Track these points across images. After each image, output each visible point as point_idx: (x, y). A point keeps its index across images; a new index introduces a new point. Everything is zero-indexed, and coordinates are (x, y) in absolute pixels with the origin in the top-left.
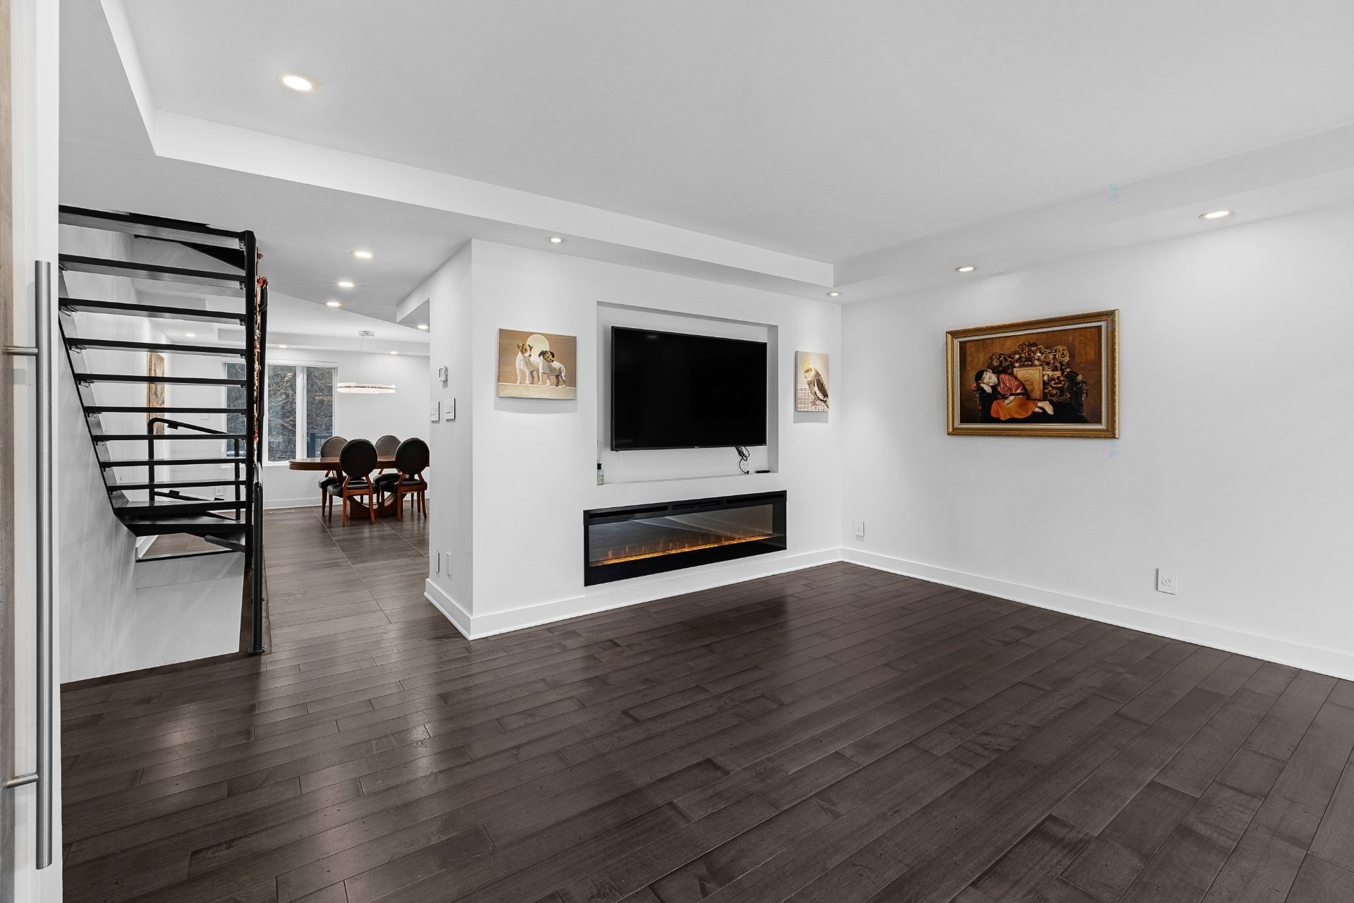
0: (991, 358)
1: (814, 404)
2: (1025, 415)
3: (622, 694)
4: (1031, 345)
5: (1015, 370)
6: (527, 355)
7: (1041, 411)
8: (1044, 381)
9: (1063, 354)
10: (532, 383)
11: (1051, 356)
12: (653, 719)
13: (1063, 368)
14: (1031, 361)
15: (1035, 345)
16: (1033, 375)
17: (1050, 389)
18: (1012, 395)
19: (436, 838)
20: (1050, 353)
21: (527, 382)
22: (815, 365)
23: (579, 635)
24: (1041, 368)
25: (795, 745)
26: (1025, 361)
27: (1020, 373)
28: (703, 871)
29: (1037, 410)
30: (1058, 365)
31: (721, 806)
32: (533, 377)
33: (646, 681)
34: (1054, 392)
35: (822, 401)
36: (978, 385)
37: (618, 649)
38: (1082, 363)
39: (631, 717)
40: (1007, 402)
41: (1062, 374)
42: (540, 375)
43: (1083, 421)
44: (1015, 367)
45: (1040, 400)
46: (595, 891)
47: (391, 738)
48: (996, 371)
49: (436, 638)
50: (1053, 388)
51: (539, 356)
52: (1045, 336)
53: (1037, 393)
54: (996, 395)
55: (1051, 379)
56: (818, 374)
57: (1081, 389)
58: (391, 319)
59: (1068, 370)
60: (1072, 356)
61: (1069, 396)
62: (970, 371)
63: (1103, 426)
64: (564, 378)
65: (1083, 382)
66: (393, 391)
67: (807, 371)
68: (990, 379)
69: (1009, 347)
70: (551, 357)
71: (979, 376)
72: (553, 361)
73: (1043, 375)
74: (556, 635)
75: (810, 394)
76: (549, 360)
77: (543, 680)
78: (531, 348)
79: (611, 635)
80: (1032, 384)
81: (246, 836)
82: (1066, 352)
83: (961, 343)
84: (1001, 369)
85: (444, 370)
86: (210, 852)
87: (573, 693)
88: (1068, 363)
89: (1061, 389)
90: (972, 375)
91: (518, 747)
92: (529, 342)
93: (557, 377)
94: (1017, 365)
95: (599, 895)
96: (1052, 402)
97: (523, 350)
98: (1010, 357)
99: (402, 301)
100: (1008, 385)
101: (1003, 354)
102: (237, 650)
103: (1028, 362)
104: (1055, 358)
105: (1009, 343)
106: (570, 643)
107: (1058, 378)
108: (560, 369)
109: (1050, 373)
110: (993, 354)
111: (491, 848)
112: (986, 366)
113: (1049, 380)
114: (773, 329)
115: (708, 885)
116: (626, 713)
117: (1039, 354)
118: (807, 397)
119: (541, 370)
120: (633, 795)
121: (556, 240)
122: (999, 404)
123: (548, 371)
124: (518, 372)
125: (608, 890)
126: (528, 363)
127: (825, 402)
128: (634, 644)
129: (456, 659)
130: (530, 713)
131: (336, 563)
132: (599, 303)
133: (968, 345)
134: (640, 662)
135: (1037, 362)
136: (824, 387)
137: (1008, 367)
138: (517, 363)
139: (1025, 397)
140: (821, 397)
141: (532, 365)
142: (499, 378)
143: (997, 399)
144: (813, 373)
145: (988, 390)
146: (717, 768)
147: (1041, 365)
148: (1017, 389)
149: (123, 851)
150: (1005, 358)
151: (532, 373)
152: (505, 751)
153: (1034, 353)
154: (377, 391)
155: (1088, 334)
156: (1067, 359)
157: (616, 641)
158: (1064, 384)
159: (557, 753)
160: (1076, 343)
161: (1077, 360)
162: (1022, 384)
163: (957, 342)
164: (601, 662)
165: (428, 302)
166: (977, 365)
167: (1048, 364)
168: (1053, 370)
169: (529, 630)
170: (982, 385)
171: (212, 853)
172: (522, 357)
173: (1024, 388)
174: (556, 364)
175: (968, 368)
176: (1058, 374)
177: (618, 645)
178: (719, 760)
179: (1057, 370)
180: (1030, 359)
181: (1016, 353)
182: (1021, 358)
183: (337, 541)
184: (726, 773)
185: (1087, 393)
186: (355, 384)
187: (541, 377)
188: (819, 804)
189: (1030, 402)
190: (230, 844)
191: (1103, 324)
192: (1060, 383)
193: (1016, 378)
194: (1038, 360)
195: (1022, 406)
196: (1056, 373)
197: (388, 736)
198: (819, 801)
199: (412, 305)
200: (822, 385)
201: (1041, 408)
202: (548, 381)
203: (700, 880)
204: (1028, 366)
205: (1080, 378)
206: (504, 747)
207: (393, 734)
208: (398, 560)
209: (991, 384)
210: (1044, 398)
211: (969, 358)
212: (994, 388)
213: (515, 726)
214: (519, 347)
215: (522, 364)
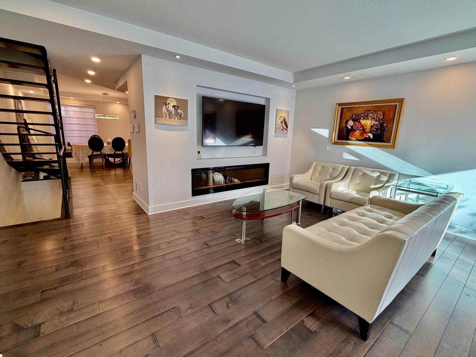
0: (352, 115)
1: (282, 130)
2: (362, 138)
3: (204, 236)
4: (368, 111)
5: (361, 120)
6: (167, 107)
7: (368, 137)
8: (371, 125)
9: (380, 115)
10: (170, 118)
11: (376, 116)
12: (214, 245)
13: (379, 120)
14: (368, 117)
15: (370, 111)
16: (367, 123)
17: (373, 128)
18: (358, 130)
19: (133, 287)
20: (375, 114)
21: (168, 118)
22: (284, 115)
23: (190, 214)
24: (371, 120)
25: (265, 256)
26: (365, 117)
27: (363, 122)
28: (228, 300)
29: (367, 136)
30: (378, 119)
31: (237, 277)
32: (170, 116)
33: (213, 232)
34: (374, 130)
35: (285, 129)
36: (346, 125)
37: (204, 220)
38: (387, 119)
39: (206, 244)
40: (356, 133)
41: (379, 123)
42: (173, 115)
43: (384, 142)
44: (361, 119)
45: (368, 133)
46: (189, 306)
47: (118, 251)
48: (354, 120)
49: (136, 214)
50: (374, 128)
51: (173, 107)
52: (374, 107)
53: (368, 130)
54: (353, 129)
55: (374, 125)
56: (284, 118)
57: (384, 129)
58: (113, 88)
59: (381, 121)
60: (384, 116)
61: (380, 131)
62: (344, 120)
63: (390, 144)
64: (183, 117)
65: (386, 127)
66: (118, 118)
67: (280, 117)
68: (351, 123)
69: (360, 111)
70: (177, 108)
71: (347, 122)
72: (178, 110)
73: (371, 123)
74: (181, 214)
75: (281, 126)
76: (176, 109)
77: (175, 230)
78: (169, 104)
79: (201, 214)
80: (367, 126)
81: (62, 286)
82: (382, 114)
83: (341, 108)
84: (356, 119)
85: (134, 111)
86: (49, 291)
87: (186, 236)
88: (382, 119)
89: (377, 129)
90: (344, 121)
91: (164, 255)
92: (168, 101)
93: (180, 116)
94: (362, 118)
95: (190, 308)
96: (373, 134)
97: (166, 105)
98: (360, 115)
99: (117, 81)
100: (357, 126)
101: (357, 114)
102: (60, 217)
103: (366, 117)
104: (377, 116)
105: (360, 109)
106: (186, 217)
107: (377, 124)
108: (181, 113)
109: (374, 122)
110: (354, 113)
111: (152, 291)
112: (350, 118)
113: (373, 125)
114: (268, 100)
115: (229, 305)
116: (205, 243)
117: (371, 115)
118: (280, 127)
119: (173, 113)
120: (206, 273)
121: (178, 57)
122: (353, 133)
123: (176, 114)
124: (164, 114)
125: (194, 306)
126: (168, 110)
127: (287, 130)
128: (209, 218)
129: (143, 222)
130: (169, 243)
131: (99, 184)
132: (197, 86)
133: (344, 109)
134: (212, 224)
135: (370, 118)
136: (287, 124)
137: (358, 119)
138: (163, 110)
139: (363, 131)
140: (285, 127)
141: (169, 111)
142: (156, 116)
143: (352, 131)
144: (283, 118)
145: (349, 127)
146: (236, 263)
147: (371, 119)
148: (360, 128)
149: (15, 291)
150: (358, 115)
151: (169, 114)
152: (159, 256)
153: (369, 114)
154: (112, 118)
155: (391, 108)
156: (382, 117)
157: (203, 217)
158: (379, 127)
159: (179, 257)
160: (386, 111)
161: (385, 118)
162: (362, 126)
163: (340, 108)
164: (197, 224)
165: (126, 82)
166: (346, 118)
167: (374, 119)
168: (375, 121)
169: (171, 212)
170: (347, 126)
171: (49, 292)
172: (165, 108)
173: (363, 128)
174: (179, 111)
175: (343, 118)
176: (377, 123)
177: (204, 218)
178: (237, 261)
179: (377, 121)
180: (367, 116)
181: (362, 114)
182: (364, 115)
183: (100, 176)
184: (239, 265)
185: (386, 131)
186: (102, 115)
187: (173, 116)
188: (271, 277)
189: (365, 133)
190: (55, 289)
191: (398, 104)
192: (377, 126)
193: (361, 124)
194: (370, 117)
195: (362, 135)
196: (376, 122)
197: (116, 250)
198: (271, 276)
199: (121, 83)
200: (286, 123)
201: (368, 136)
202: (176, 118)
203: (227, 303)
204: (366, 119)
205: (385, 125)
206: (160, 255)
207: (118, 249)
208: (123, 184)
209: (351, 125)
210: (370, 132)
211: (344, 115)
212: (352, 127)
213: (164, 247)
214: (164, 103)
215: (165, 110)
